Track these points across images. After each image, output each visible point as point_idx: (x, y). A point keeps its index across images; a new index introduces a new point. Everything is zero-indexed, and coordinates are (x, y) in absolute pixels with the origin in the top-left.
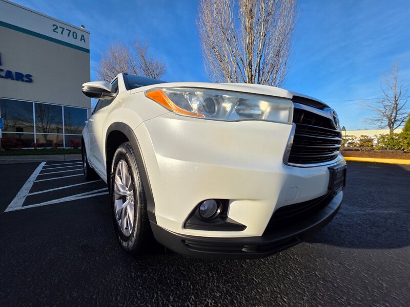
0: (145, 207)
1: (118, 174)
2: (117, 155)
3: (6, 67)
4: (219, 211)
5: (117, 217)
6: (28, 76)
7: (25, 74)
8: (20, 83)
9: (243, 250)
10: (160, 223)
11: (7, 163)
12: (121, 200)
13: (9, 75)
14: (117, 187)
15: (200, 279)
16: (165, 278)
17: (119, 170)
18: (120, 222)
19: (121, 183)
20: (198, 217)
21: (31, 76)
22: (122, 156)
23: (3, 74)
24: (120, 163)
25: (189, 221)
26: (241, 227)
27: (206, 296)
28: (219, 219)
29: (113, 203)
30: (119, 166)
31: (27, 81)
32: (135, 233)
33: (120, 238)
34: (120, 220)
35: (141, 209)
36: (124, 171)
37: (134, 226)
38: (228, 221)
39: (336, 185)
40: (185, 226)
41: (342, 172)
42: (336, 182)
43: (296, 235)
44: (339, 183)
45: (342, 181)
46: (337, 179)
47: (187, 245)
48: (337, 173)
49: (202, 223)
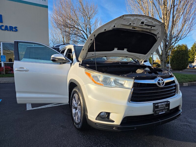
0: (85, 112)
3: (5, 24)
4: (107, 116)
5: (73, 116)
6: (16, 28)
7: (14, 26)
8: (11, 33)
9: (114, 128)
10: (89, 118)
11: (10, 82)
12: (75, 109)
13: (6, 28)
14: (74, 104)
15: (103, 140)
16: (91, 138)
17: (74, 97)
18: (75, 118)
19: (75, 102)
20: (100, 117)
21: (16, 27)
23: (3, 28)
24: (75, 94)
25: (97, 118)
26: (113, 121)
27: (104, 144)
28: (106, 118)
29: (71, 110)
31: (15, 31)
32: (81, 121)
33: (75, 124)
34: (75, 117)
35: (83, 113)
36: (77, 98)
37: (81, 119)
38: (110, 119)
39: (158, 110)
40: (96, 119)
41: (165, 105)
42: (158, 109)
43: (134, 127)
44: (162, 109)
45: (166, 109)
46: (159, 108)
47: (97, 125)
48: (159, 106)
49: (101, 119)
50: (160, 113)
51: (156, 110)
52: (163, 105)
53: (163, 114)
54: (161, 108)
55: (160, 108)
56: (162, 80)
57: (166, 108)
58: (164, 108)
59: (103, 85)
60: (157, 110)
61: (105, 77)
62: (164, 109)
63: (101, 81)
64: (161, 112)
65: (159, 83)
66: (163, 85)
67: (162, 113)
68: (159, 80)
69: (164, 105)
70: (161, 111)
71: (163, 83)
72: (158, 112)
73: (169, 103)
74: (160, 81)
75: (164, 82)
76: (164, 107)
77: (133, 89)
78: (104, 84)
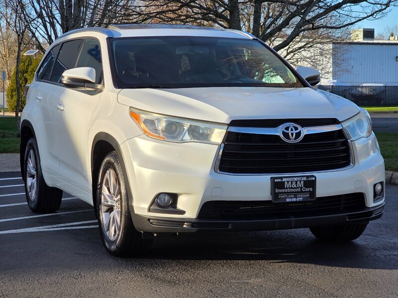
1: (105, 185)
2: (106, 164)
4: (171, 202)
5: (105, 230)
9: (184, 226)
14: (105, 198)
17: (107, 180)
19: (109, 194)
20: (156, 204)
22: (110, 165)
24: (108, 172)
26: (183, 212)
28: (170, 207)
30: (107, 175)
34: (108, 231)
36: (112, 181)
38: (177, 209)
39: (282, 193)
40: (149, 210)
41: (302, 182)
42: (283, 191)
43: (228, 223)
44: (294, 190)
45: (305, 192)
46: (287, 188)
47: (151, 223)
48: (286, 183)
49: (159, 208)
50: (288, 200)
51: (277, 191)
52: (296, 182)
53: (296, 202)
54: (292, 188)
55: (290, 188)
56: (296, 129)
57: (307, 190)
58: (301, 190)
59: (164, 139)
60: (280, 193)
61: (169, 122)
62: (299, 192)
63: (162, 131)
64: (291, 198)
65: (286, 135)
66: (296, 138)
67: (294, 200)
68: (287, 129)
69: (298, 182)
70: (291, 196)
71: (298, 134)
72: (284, 196)
73: (314, 179)
74: (290, 130)
75: (300, 132)
76: (301, 188)
77: (223, 145)
78: (167, 137)
